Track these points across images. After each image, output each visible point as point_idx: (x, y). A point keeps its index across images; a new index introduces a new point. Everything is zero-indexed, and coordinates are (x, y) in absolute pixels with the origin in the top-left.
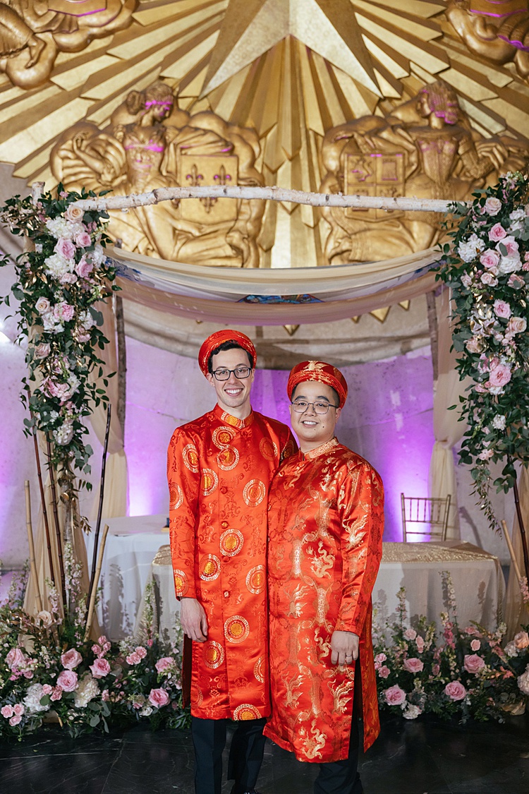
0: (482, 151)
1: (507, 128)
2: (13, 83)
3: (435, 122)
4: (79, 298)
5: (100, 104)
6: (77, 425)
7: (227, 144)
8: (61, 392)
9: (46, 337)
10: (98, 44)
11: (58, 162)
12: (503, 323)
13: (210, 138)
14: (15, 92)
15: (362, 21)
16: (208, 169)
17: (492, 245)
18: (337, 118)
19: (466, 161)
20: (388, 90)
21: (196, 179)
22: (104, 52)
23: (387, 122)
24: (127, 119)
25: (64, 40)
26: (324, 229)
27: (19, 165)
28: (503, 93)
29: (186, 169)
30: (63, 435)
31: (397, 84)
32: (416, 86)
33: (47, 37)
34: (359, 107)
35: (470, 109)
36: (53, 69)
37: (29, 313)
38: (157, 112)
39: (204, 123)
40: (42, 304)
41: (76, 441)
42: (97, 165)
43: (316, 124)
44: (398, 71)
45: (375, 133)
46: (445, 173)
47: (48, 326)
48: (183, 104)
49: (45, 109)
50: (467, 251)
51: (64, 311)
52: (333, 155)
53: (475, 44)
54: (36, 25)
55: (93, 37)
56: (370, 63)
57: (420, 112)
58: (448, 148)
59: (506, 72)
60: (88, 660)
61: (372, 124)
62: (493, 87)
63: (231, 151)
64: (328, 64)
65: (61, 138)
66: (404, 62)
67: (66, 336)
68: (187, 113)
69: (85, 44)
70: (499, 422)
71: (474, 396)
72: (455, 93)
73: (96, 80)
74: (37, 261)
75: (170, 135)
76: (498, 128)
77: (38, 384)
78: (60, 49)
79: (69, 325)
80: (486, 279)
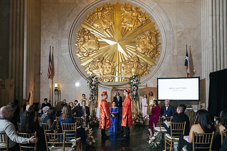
0: (141, 64)
1: (144, 61)
2: (84, 56)
3: (135, 61)
4: (95, 85)
5: (95, 59)
6: (95, 97)
7: (110, 64)
8: (93, 94)
9: (92, 89)
10: (94, 52)
11: (89, 66)
12: (135, 88)
13: (107, 63)
14: (84, 57)
15: (127, 49)
16: (108, 67)
17: (134, 81)
18: (124, 60)
19: (139, 66)
20: (130, 57)
21: (106, 68)
22: (95, 52)
23: (129, 61)
24: (98, 61)
25: (90, 51)
26: (122, 74)
27: (85, 66)
28: (144, 57)
29: (105, 67)
30: (94, 98)
31: (131, 56)
32: (133, 56)
33: (88, 51)
34: (126, 59)
35: (140, 59)
36: (89, 55)
37: (90, 87)
38: (101, 60)
39: (107, 61)
40: (92, 86)
41: (95, 99)
42: (94, 66)
43: (121, 61)
44: (131, 55)
45: (128, 62)
46: (137, 67)
47: (92, 88)
48: (105, 59)
49: (88, 60)
50: (132, 81)
51: (94, 87)
52: (123, 65)
53: (140, 52)
54: (87, 49)
55: (94, 51)
56: (128, 54)
57: (134, 60)
58: (137, 64)
59: (144, 55)
60: (96, 119)
61: (128, 61)
62: (143, 57)
63: (110, 65)
64: (122, 54)
65: (90, 63)
66: (132, 54)
67: (94, 89)
68: (105, 60)
69: (93, 52)
70: (135, 97)
71: (132, 95)
72: (138, 58)
73: (94, 56)
74: (91, 82)
75: (103, 63)
76: (143, 62)
77: (91, 94)
78: (90, 52)
79: (94, 88)
80: (133, 84)
